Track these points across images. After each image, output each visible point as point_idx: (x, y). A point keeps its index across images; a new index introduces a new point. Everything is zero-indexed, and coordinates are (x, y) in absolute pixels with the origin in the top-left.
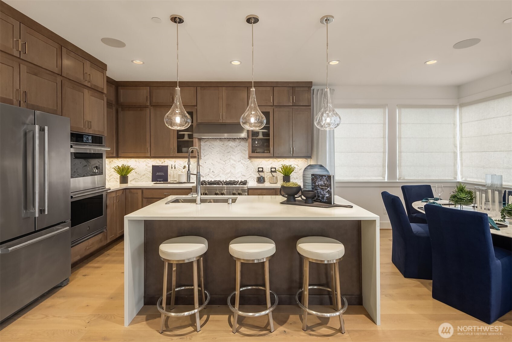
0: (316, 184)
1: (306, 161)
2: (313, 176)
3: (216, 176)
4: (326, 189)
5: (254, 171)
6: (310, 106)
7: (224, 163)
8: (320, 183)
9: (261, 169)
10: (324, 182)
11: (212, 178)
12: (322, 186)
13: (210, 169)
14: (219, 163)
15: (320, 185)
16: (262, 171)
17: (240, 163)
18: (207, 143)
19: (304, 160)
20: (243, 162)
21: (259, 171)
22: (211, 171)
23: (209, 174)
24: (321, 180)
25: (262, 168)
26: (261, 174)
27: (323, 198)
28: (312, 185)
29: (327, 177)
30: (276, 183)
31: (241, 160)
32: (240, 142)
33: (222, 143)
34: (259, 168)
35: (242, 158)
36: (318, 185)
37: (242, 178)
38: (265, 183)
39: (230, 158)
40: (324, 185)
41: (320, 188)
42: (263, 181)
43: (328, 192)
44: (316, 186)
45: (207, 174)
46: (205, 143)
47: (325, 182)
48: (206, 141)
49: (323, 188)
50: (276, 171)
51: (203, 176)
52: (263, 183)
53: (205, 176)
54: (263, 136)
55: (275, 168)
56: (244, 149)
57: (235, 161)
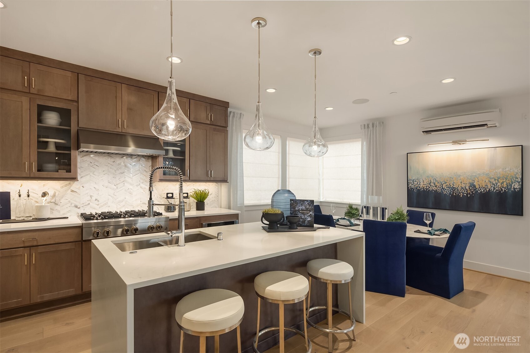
0: (296, 209)
1: (216, 185)
2: (292, 202)
3: (102, 206)
4: (308, 213)
5: (158, 197)
6: (226, 127)
7: (115, 187)
8: (301, 208)
9: (170, 195)
10: (305, 207)
11: (94, 208)
12: (303, 211)
13: (91, 196)
14: (107, 187)
15: (300, 209)
16: (172, 197)
17: (139, 187)
18: (85, 158)
19: (214, 185)
20: (142, 185)
21: (168, 197)
22: (94, 198)
23: (89, 204)
24: (302, 205)
25: (172, 194)
26: (171, 201)
27: (304, 222)
28: (291, 210)
29: (309, 201)
30: (189, 211)
31: (141, 184)
32: (139, 160)
33: (112, 160)
34: (167, 194)
35: (142, 181)
36: (299, 210)
37: (141, 207)
38: (176, 211)
39: (124, 181)
40: (305, 209)
41: (300, 213)
42: (174, 210)
43: (310, 216)
44: (296, 211)
45: (87, 204)
46: (83, 158)
47: (307, 207)
48: (85, 156)
49: (303, 213)
50: (189, 197)
51: (78, 207)
52: (174, 212)
53: (83, 207)
54: (174, 155)
55: (187, 194)
56: (145, 169)
57: (131, 184)
